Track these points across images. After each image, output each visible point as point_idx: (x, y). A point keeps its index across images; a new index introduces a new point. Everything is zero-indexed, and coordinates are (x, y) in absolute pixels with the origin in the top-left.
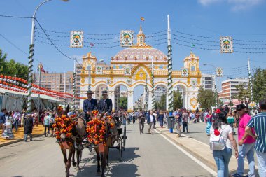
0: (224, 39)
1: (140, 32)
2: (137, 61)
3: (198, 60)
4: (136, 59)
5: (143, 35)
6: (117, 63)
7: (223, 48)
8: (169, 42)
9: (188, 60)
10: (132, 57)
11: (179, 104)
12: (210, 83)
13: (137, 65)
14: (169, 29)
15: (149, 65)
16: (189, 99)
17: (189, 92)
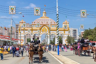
0: (83, 11)
1: (44, 11)
2: (43, 24)
3: (68, 23)
4: (42, 23)
5: (45, 13)
6: (34, 25)
7: (82, 15)
8: (57, 12)
9: (64, 23)
10: (41, 22)
11: (61, 42)
12: (76, 32)
13: (43, 25)
14: (57, 6)
15: (48, 26)
16: (65, 40)
17: (65, 37)
